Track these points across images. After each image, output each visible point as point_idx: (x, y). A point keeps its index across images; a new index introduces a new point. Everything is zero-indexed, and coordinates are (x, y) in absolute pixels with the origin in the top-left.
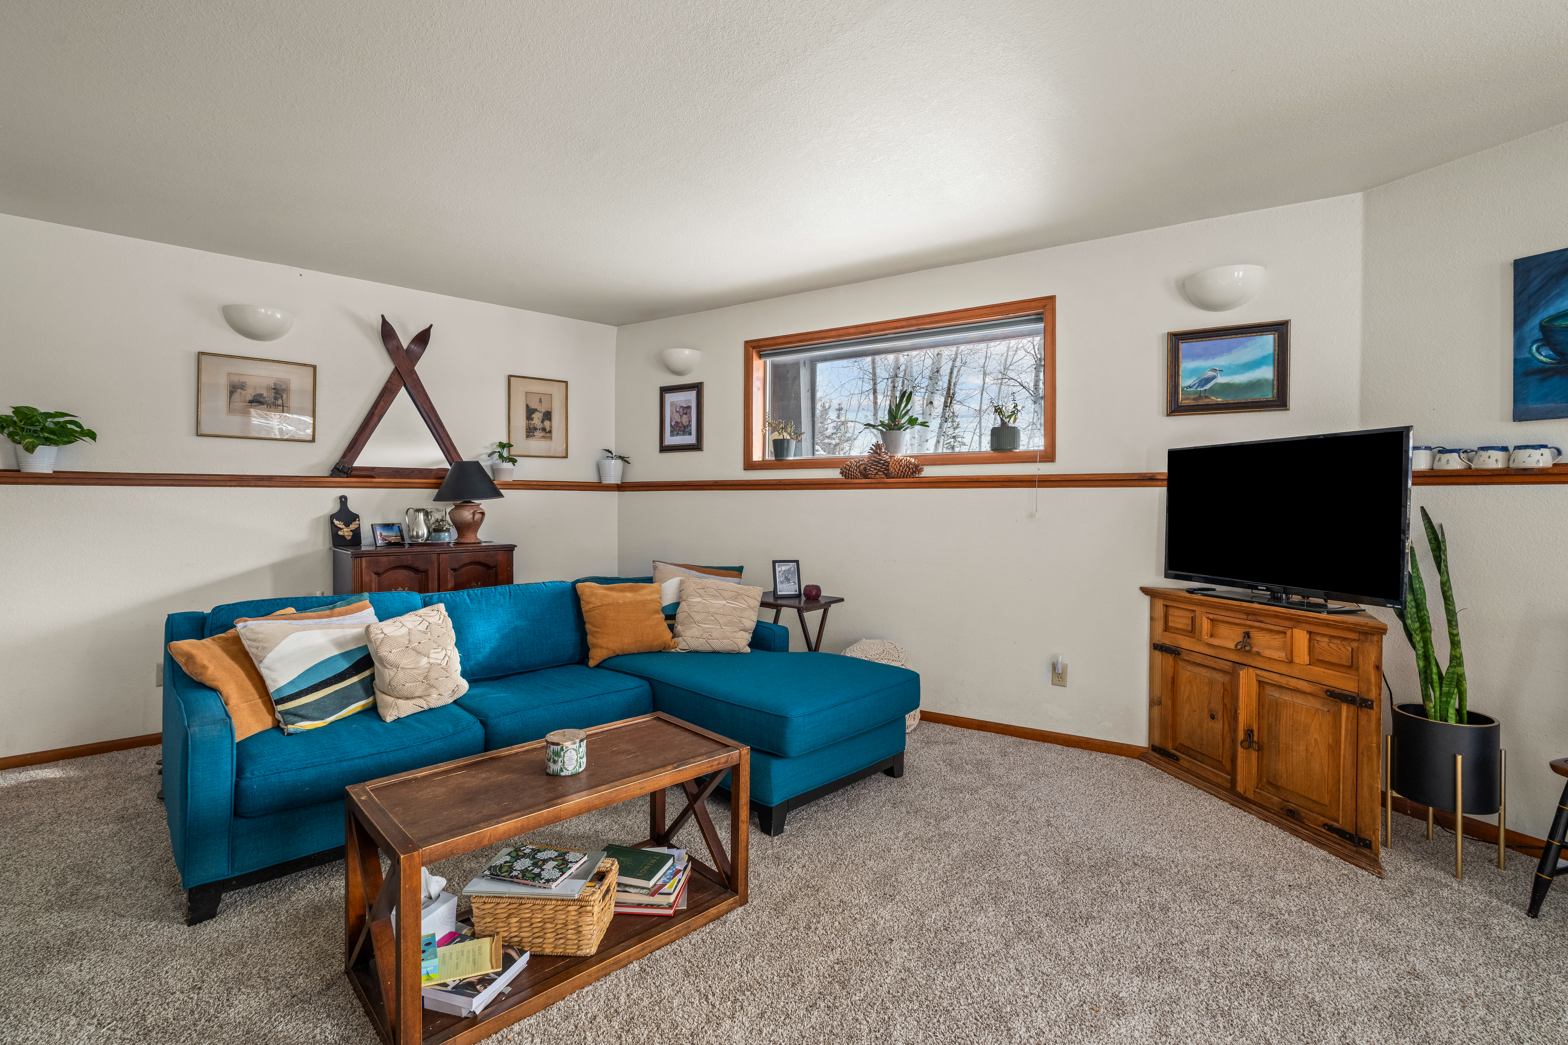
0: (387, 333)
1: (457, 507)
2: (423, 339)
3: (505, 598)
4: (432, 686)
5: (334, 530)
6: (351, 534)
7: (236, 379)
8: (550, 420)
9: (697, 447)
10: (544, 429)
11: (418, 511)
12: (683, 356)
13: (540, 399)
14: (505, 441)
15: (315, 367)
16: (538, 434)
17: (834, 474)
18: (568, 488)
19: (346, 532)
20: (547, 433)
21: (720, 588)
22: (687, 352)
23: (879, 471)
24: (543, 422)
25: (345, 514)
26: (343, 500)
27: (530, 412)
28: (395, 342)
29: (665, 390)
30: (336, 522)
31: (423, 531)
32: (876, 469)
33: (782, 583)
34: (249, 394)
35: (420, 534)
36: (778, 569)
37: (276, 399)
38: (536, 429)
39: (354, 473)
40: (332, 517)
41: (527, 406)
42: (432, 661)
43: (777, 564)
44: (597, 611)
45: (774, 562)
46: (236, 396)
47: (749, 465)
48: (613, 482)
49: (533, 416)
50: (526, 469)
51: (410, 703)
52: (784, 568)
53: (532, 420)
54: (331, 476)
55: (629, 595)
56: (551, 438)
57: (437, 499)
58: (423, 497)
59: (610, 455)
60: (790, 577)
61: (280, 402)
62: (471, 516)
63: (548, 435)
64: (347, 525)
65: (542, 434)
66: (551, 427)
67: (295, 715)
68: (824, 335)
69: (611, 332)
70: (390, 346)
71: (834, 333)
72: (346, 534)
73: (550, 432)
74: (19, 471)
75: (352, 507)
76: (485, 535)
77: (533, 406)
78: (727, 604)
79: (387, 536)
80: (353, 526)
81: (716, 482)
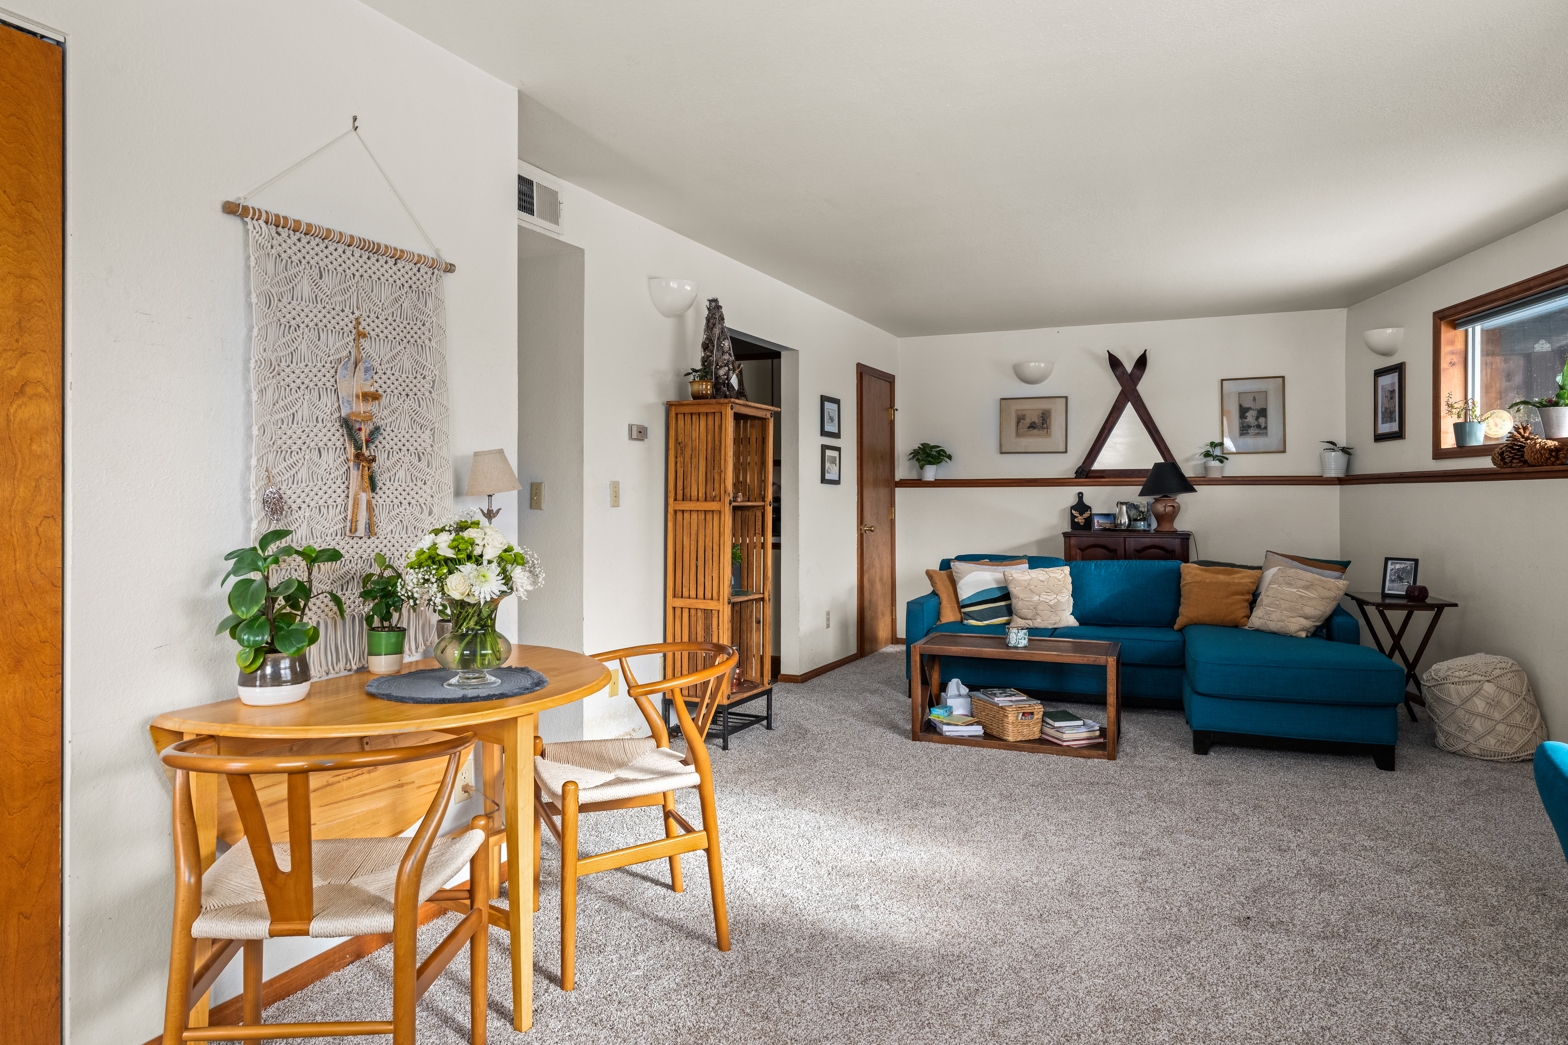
0: (1114, 362)
1: (1157, 500)
2: (1142, 362)
3: (1120, 569)
4: (1038, 614)
5: (1073, 517)
6: (1084, 521)
7: (1020, 413)
8: (1265, 416)
9: (1399, 435)
10: (1259, 426)
11: (1122, 503)
12: (1383, 336)
13: (1254, 397)
14: (1217, 440)
15: (1066, 398)
16: (1251, 431)
17: (1486, 463)
18: (1277, 483)
19: (1080, 520)
20: (1262, 430)
21: (1299, 577)
22: (1389, 331)
23: (1514, 458)
24: (1257, 419)
25: (1081, 506)
26: (1080, 495)
27: (1243, 412)
28: (1120, 369)
29: (1379, 373)
30: (1073, 512)
31: (1125, 520)
32: (1510, 457)
33: (1392, 581)
34: (1028, 422)
35: (1123, 522)
36: (1390, 566)
37: (1043, 424)
38: (1249, 427)
39: (1091, 475)
40: (1072, 508)
41: (1241, 406)
42: (1041, 599)
43: (1390, 562)
44: (1187, 587)
45: (1387, 560)
46: (1021, 424)
47: (1439, 453)
48: (1333, 475)
49: (1247, 415)
50: (1237, 466)
51: (1023, 621)
52: (1398, 566)
53: (1246, 418)
54: (1076, 478)
55: (1222, 577)
56: (1266, 434)
57: (1142, 494)
58: (1131, 493)
59: (1332, 446)
60: (1404, 576)
61: (1045, 426)
62: (1163, 509)
63: (1264, 431)
64: (1081, 514)
65: (1257, 431)
66: (1266, 423)
67: (969, 616)
68: (1494, 297)
69: (1341, 314)
70: (1117, 373)
71: (1501, 295)
72: (1080, 521)
73: (1266, 428)
74: (921, 480)
75: (1087, 501)
76: (1181, 524)
77: (1246, 405)
78: (1298, 593)
79: (1103, 523)
80: (1086, 515)
81: (1401, 474)
